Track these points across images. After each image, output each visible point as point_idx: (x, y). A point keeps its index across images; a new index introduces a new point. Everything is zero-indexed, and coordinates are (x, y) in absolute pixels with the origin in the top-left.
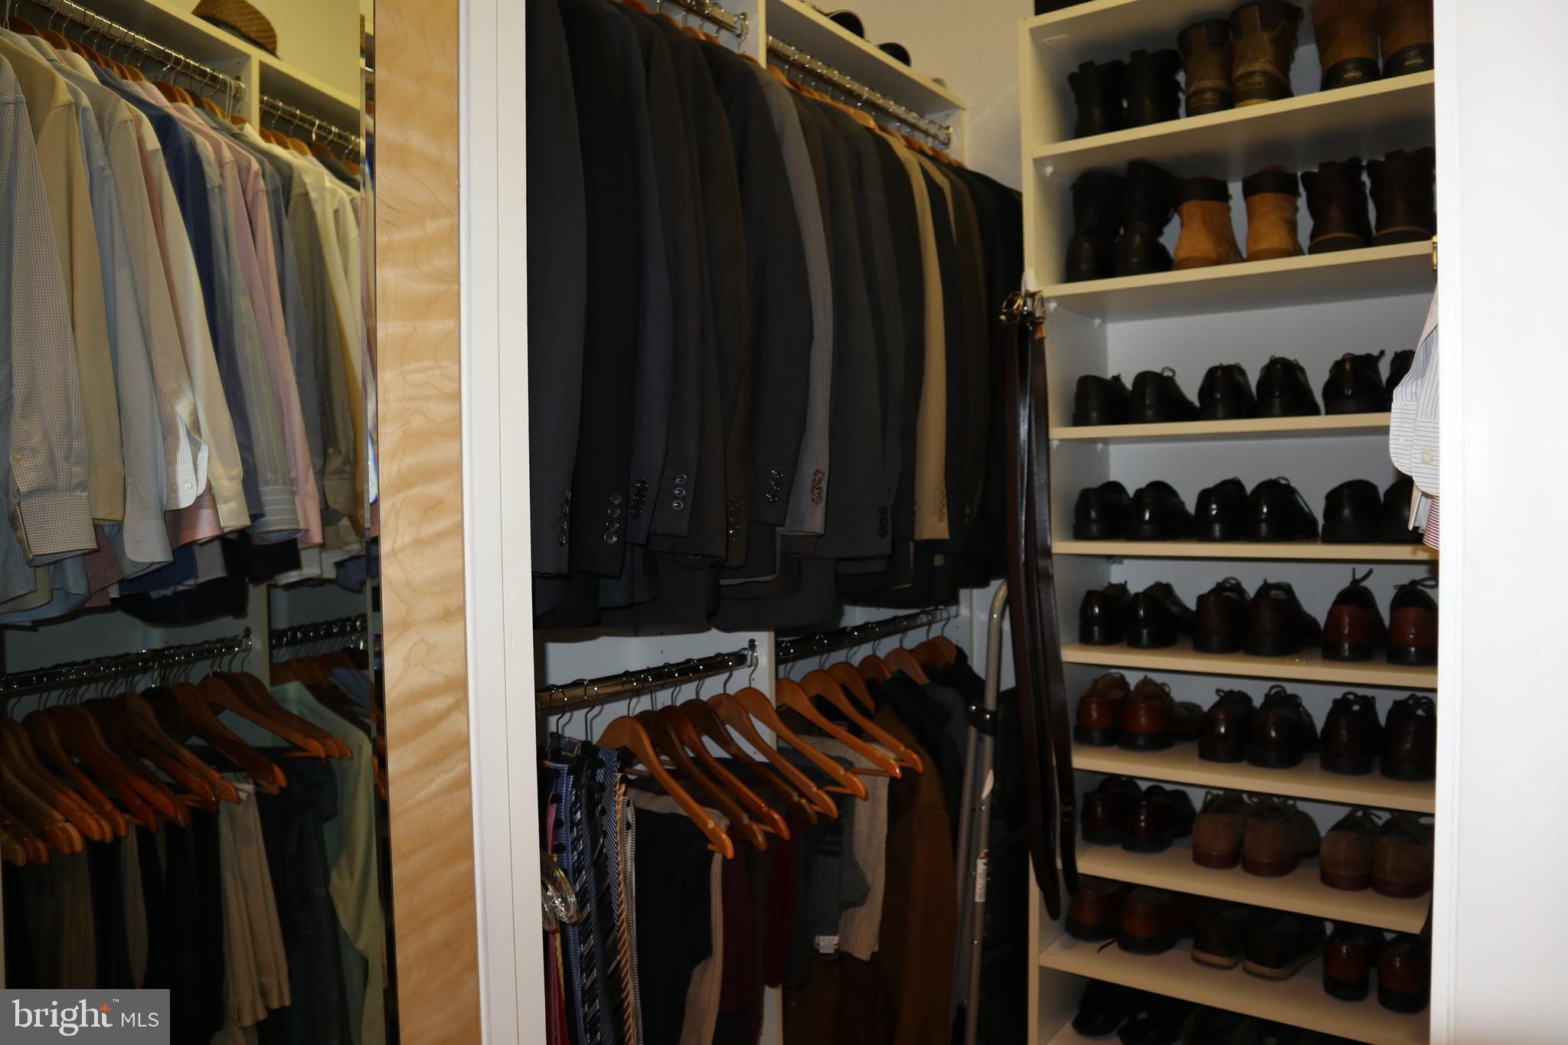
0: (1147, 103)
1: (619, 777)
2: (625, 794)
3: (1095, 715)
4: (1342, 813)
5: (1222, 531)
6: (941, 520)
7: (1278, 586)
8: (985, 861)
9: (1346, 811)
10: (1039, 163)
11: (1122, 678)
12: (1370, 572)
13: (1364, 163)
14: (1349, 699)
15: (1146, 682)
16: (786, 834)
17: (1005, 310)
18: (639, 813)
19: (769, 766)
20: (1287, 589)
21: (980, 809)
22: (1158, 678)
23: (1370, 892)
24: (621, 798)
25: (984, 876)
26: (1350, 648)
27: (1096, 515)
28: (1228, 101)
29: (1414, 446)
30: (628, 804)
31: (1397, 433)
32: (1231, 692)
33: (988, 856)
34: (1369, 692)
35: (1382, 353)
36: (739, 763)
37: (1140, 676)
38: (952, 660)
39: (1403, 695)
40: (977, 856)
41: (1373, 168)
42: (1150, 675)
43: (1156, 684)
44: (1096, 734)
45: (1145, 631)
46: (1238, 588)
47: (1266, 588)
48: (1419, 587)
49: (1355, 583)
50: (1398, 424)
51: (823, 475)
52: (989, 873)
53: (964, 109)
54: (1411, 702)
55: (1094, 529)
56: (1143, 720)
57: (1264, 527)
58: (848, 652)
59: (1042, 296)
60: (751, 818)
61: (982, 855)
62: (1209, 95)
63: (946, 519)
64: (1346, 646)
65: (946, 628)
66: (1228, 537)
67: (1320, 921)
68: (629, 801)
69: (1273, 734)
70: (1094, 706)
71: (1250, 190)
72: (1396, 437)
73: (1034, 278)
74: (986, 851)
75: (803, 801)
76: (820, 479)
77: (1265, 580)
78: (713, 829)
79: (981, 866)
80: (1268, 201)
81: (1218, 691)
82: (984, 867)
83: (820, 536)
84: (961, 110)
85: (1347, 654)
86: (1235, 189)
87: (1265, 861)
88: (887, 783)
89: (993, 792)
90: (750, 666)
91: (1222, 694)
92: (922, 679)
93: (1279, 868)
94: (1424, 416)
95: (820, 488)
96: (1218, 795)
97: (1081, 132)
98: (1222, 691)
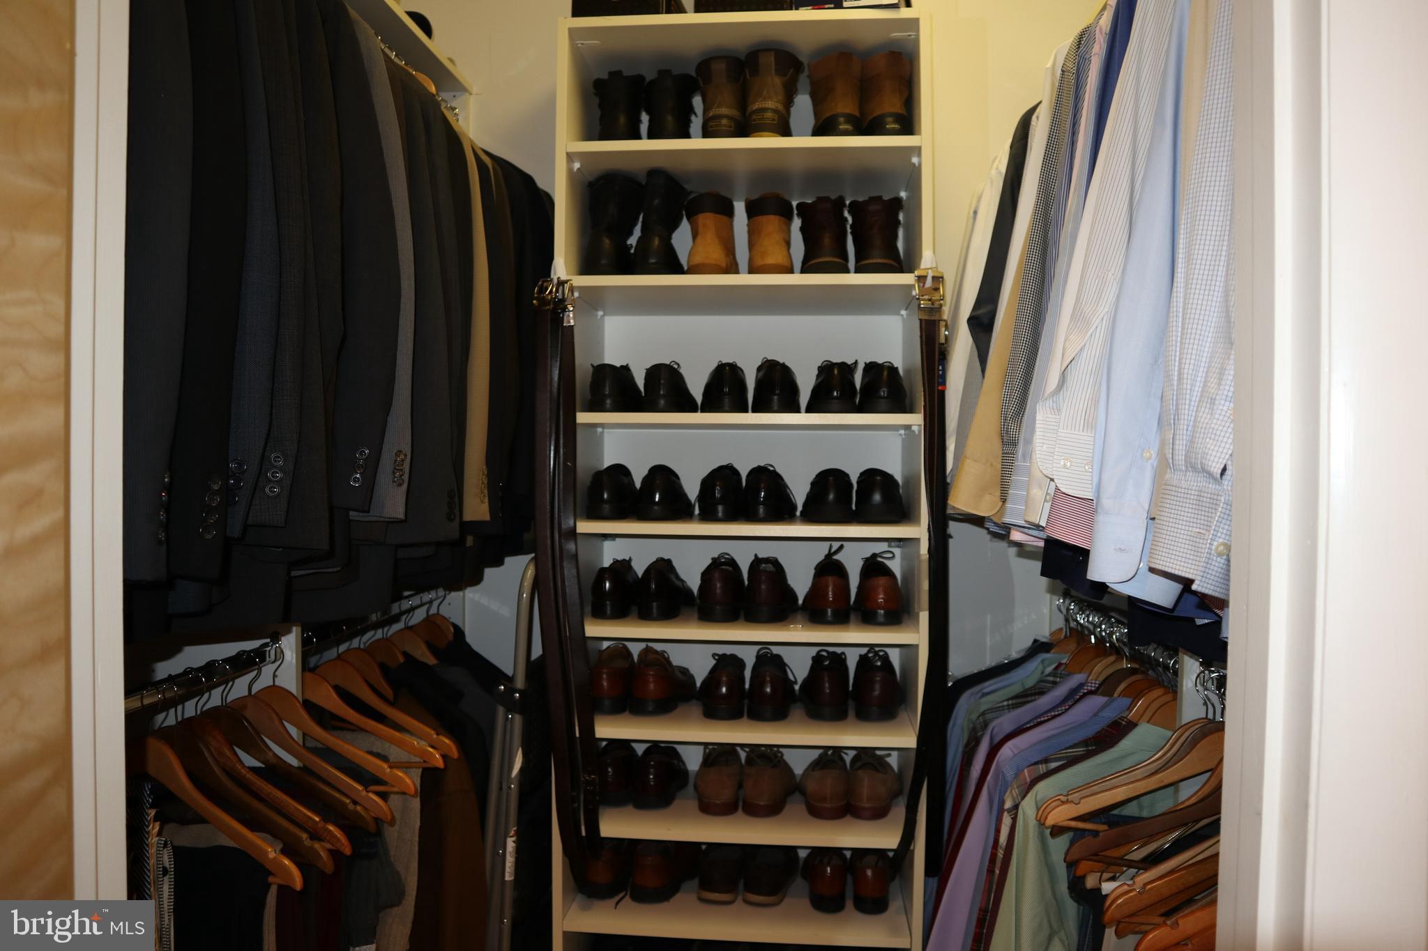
0: (670, 118)
1: (153, 814)
2: (159, 834)
3: (605, 684)
4: (815, 754)
5: (725, 512)
6: (483, 502)
7: (767, 560)
8: (514, 839)
9: (820, 751)
10: (570, 157)
11: (625, 647)
12: (841, 547)
13: (848, 202)
14: (822, 655)
15: (648, 650)
16: (347, 851)
17: (536, 295)
18: (179, 853)
19: (305, 769)
20: (775, 562)
21: (510, 788)
22: (658, 647)
23: (849, 817)
24: (156, 839)
25: (514, 854)
26: (833, 612)
27: (608, 496)
28: (743, 131)
29: (1056, 453)
30: (165, 845)
31: (1041, 441)
32: (724, 655)
33: (517, 833)
34: (839, 650)
35: (856, 362)
36: (274, 772)
37: (643, 645)
38: (451, 637)
39: (864, 651)
40: (506, 836)
41: (854, 207)
42: (650, 644)
43: (656, 652)
44: (607, 702)
45: (655, 604)
46: (732, 563)
47: (757, 562)
48: (879, 559)
49: (829, 555)
50: (1041, 434)
51: (406, 455)
52: (519, 850)
53: (471, 94)
54: (870, 655)
55: (606, 508)
56: (652, 686)
57: (761, 510)
58: (361, 639)
59: (572, 284)
60: (312, 838)
61: (512, 833)
62: (724, 121)
63: (486, 500)
64: (829, 611)
65: (441, 607)
66: (731, 517)
67: (793, 849)
68: (166, 842)
69: (768, 690)
70: (605, 676)
71: (754, 210)
72: (1041, 445)
73: (562, 267)
74: (515, 829)
75: (359, 808)
76: (403, 460)
77: (756, 555)
78: (275, 858)
79: (511, 844)
80: (771, 223)
81: (714, 655)
82: (514, 845)
83: (400, 522)
84: (467, 94)
85: (830, 619)
86: (740, 207)
87: (762, 803)
88: (420, 773)
89: (521, 770)
90: (274, 662)
91: (717, 657)
92: (431, 660)
93: (771, 810)
94: (1065, 428)
95: (402, 470)
96: (714, 749)
97: (606, 134)
98: (717, 655)
